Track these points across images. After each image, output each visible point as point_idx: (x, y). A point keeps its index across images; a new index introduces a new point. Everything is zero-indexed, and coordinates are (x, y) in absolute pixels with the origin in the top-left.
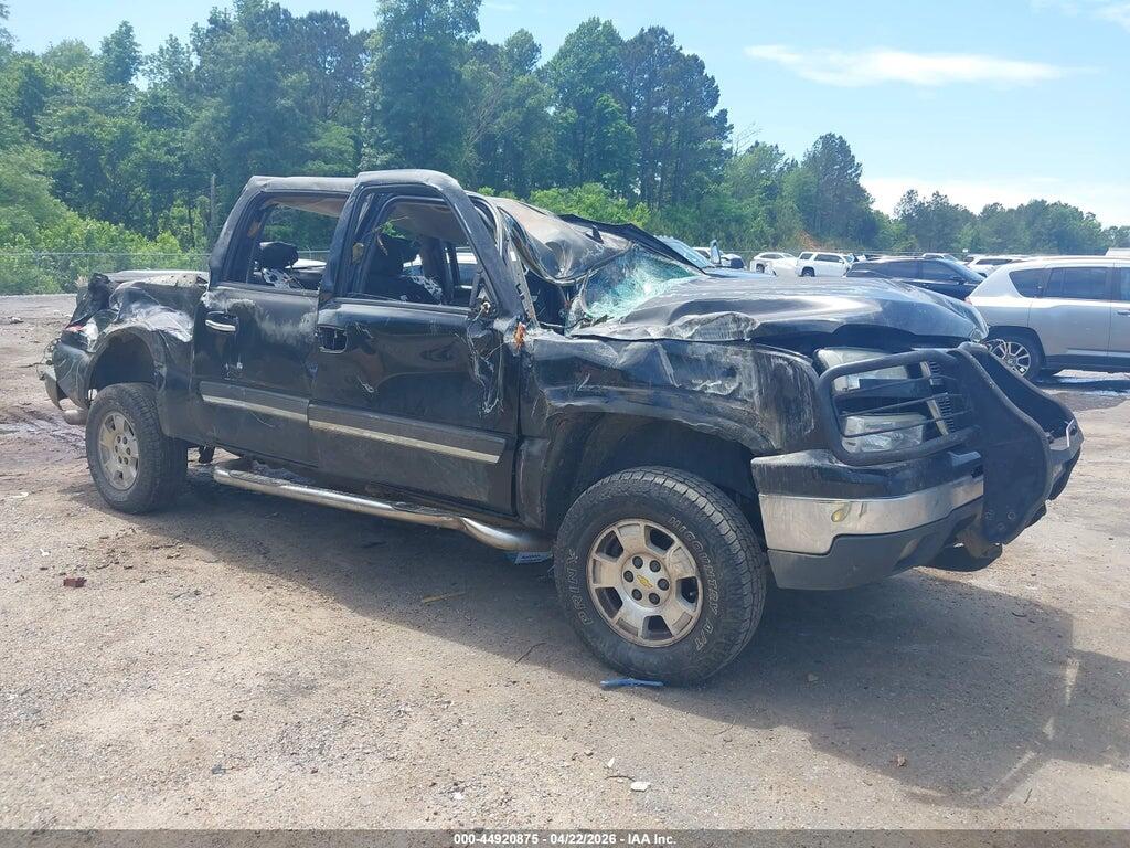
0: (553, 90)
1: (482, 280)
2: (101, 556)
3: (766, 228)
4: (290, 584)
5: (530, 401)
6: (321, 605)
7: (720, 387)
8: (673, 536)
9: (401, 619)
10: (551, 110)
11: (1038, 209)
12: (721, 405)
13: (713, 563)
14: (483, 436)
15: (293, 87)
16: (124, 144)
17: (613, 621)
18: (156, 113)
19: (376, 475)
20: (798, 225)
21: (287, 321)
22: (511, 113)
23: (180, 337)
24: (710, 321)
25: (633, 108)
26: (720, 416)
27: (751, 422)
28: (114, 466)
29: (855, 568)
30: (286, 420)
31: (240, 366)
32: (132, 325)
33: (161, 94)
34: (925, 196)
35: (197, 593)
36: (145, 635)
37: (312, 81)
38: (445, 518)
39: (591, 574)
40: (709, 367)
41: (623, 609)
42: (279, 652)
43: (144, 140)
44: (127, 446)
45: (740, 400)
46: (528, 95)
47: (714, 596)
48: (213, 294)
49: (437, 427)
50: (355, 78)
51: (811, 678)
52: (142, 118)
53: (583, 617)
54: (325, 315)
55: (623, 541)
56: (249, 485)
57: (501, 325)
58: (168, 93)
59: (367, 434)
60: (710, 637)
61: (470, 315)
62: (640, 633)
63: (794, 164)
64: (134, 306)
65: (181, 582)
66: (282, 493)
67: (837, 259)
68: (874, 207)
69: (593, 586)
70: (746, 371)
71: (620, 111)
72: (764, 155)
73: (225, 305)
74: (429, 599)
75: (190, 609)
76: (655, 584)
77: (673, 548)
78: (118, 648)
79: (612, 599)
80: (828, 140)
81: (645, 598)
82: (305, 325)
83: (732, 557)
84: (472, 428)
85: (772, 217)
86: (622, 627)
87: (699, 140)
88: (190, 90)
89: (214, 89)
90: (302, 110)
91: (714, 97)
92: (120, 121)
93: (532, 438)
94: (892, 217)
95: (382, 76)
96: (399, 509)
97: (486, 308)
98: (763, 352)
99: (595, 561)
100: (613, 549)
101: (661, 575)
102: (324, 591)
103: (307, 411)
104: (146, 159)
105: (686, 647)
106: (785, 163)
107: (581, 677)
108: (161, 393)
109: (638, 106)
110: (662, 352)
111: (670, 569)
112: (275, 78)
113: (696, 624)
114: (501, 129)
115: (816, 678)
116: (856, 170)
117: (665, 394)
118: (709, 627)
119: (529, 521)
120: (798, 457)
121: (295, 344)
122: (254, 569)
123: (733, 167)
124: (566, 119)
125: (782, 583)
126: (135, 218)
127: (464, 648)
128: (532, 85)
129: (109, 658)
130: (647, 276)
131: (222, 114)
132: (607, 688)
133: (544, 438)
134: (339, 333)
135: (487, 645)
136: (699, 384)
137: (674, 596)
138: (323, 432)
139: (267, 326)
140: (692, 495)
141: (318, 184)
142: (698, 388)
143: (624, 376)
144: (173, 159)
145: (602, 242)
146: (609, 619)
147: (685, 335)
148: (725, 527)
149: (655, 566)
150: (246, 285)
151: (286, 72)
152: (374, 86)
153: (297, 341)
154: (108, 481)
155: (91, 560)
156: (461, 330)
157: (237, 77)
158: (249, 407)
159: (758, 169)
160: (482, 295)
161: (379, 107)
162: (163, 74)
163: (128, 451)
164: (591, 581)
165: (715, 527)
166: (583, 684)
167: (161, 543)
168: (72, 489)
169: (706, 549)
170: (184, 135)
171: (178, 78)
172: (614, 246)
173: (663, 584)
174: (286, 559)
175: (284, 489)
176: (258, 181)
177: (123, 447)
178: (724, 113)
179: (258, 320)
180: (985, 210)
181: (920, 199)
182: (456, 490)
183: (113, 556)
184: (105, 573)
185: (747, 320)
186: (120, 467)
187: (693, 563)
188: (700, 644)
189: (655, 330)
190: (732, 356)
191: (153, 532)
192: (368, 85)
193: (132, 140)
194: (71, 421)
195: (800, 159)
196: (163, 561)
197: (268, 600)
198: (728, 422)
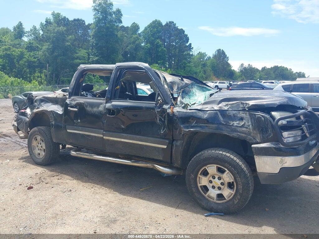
0: (143, 39)
1: (159, 94)
2: (37, 180)
3: (203, 75)
4: (98, 186)
5: (177, 129)
6: (110, 193)
7: (238, 124)
8: (226, 169)
9: (135, 196)
10: (143, 45)
11: (276, 68)
12: (239, 129)
13: (240, 177)
14: (161, 140)
15: (70, 39)
16: (21, 56)
17: (206, 196)
18: (30, 47)
19: (125, 152)
20: (212, 74)
21: (95, 107)
22: (132, 45)
23: (59, 112)
24: (233, 104)
25: (166, 44)
26: (239, 133)
27: (249, 134)
28: (37, 151)
29: (287, 177)
30: (95, 137)
31: (79, 121)
32: (43, 109)
33: (32, 42)
34: (246, 65)
35: (70, 191)
36: (58, 206)
37: (75, 37)
38: (148, 165)
39: (198, 181)
40: (234, 118)
41: (209, 192)
42: (102, 209)
43: (27, 55)
44: (41, 145)
45: (245, 127)
46: (136, 40)
47: (240, 187)
48: (70, 100)
49: (145, 137)
50: (87, 36)
51: (267, 209)
52: (26, 49)
53: (196, 194)
54: (108, 105)
55: (209, 171)
56: (82, 156)
57: (165, 107)
58: (34, 41)
59: (123, 140)
60: (239, 200)
61: (155, 104)
62: (215, 199)
63: (210, 57)
64: (42, 103)
65: (65, 187)
66: (94, 158)
67: (224, 83)
68: (232, 68)
69: (199, 185)
70: (247, 118)
71: (162, 44)
72: (202, 55)
73: (74, 103)
74: (142, 189)
75: (70, 196)
76: (219, 184)
77: (226, 173)
78: (51, 211)
79: (205, 189)
80: (219, 51)
81: (216, 188)
82: (101, 108)
83: (246, 175)
84: (157, 138)
85: (205, 72)
86: (209, 197)
87: (184, 52)
88: (40, 41)
89: (47, 40)
90: (73, 46)
91: (188, 40)
92: (20, 50)
93: (177, 140)
94: (238, 71)
95: (95, 36)
96: (133, 162)
97: (161, 102)
98: (252, 113)
99: (199, 177)
100: (205, 173)
101: (222, 181)
102: (110, 188)
103: (103, 134)
104: (28, 60)
105: (231, 203)
106: (208, 57)
107: (197, 213)
108: (53, 129)
109: (167, 43)
110: (219, 114)
111: (225, 179)
112: (65, 37)
113: (234, 196)
114: (129, 50)
115: (268, 209)
116: (227, 59)
117: (221, 126)
118: (239, 197)
119: (176, 165)
120: (268, 145)
121: (98, 114)
122: (86, 182)
123: (193, 59)
124: (147, 47)
125: (263, 182)
126: (25, 76)
127: (158, 205)
128: (137, 37)
129: (49, 214)
130: (197, 90)
131: (50, 47)
132: (206, 216)
133: (181, 140)
134: (113, 110)
135: (165, 204)
136: (232, 123)
137: (226, 187)
138: (108, 140)
139: (89, 109)
140: (232, 157)
141: (102, 67)
142: (231, 124)
143: (207, 121)
144: (35, 60)
145: (184, 81)
146: (205, 195)
147: (226, 108)
148: (243, 166)
149: (220, 178)
150: (80, 97)
151: (68, 35)
152: (93, 39)
153: (99, 113)
154: (35, 156)
155: (34, 181)
156: (153, 109)
157: (54, 37)
158: (82, 133)
159: (200, 59)
160: (159, 98)
161: (94, 44)
162: (32, 36)
163: (42, 147)
164: (198, 183)
165: (240, 166)
166: (199, 215)
167: (55, 175)
168: (22, 158)
169: (238, 173)
170: (38, 53)
171: (37, 37)
172: (187, 82)
173: (222, 184)
174: (94, 178)
175: (94, 157)
176: (82, 66)
177: (40, 145)
178: (190, 44)
179: (85, 107)
180: (262, 68)
181: (245, 66)
182: (152, 157)
183: (41, 180)
184: (40, 185)
185: (246, 104)
186: (39, 152)
187: (233, 177)
188: (236, 202)
189: (216, 107)
190: (241, 114)
191: (51, 171)
192: (91, 38)
193: (24, 55)
194: (21, 138)
195: (211, 56)
196: (57, 180)
197: (92, 192)
198: (242, 134)
